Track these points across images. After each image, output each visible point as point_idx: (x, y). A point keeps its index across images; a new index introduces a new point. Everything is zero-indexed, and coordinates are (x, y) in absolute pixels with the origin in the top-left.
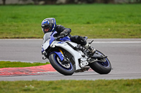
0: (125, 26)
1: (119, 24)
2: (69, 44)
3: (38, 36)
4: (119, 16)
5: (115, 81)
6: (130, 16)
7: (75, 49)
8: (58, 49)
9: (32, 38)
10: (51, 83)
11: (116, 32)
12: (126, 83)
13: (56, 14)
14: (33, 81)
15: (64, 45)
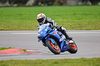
0: (69, 21)
4: (66, 15)
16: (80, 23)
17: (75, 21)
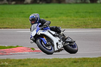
0: (73, 20)
1: (69, 18)
2: (50, 32)
3: (11, 27)
4: (69, 13)
5: (66, 59)
6: (77, 12)
7: (54, 35)
8: (42, 36)
9: (6, 28)
10: (20, 60)
11: (66, 24)
12: (74, 61)
13: (24, 11)
14: (7, 59)
15: (46, 33)
16: (85, 21)
17: (80, 19)
